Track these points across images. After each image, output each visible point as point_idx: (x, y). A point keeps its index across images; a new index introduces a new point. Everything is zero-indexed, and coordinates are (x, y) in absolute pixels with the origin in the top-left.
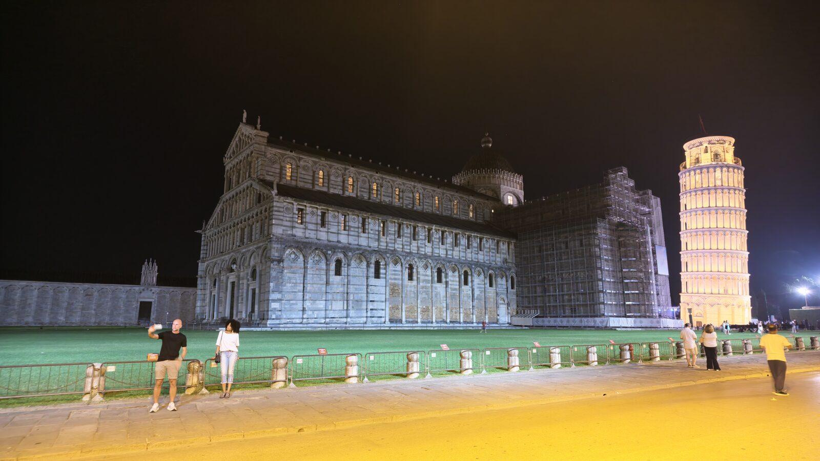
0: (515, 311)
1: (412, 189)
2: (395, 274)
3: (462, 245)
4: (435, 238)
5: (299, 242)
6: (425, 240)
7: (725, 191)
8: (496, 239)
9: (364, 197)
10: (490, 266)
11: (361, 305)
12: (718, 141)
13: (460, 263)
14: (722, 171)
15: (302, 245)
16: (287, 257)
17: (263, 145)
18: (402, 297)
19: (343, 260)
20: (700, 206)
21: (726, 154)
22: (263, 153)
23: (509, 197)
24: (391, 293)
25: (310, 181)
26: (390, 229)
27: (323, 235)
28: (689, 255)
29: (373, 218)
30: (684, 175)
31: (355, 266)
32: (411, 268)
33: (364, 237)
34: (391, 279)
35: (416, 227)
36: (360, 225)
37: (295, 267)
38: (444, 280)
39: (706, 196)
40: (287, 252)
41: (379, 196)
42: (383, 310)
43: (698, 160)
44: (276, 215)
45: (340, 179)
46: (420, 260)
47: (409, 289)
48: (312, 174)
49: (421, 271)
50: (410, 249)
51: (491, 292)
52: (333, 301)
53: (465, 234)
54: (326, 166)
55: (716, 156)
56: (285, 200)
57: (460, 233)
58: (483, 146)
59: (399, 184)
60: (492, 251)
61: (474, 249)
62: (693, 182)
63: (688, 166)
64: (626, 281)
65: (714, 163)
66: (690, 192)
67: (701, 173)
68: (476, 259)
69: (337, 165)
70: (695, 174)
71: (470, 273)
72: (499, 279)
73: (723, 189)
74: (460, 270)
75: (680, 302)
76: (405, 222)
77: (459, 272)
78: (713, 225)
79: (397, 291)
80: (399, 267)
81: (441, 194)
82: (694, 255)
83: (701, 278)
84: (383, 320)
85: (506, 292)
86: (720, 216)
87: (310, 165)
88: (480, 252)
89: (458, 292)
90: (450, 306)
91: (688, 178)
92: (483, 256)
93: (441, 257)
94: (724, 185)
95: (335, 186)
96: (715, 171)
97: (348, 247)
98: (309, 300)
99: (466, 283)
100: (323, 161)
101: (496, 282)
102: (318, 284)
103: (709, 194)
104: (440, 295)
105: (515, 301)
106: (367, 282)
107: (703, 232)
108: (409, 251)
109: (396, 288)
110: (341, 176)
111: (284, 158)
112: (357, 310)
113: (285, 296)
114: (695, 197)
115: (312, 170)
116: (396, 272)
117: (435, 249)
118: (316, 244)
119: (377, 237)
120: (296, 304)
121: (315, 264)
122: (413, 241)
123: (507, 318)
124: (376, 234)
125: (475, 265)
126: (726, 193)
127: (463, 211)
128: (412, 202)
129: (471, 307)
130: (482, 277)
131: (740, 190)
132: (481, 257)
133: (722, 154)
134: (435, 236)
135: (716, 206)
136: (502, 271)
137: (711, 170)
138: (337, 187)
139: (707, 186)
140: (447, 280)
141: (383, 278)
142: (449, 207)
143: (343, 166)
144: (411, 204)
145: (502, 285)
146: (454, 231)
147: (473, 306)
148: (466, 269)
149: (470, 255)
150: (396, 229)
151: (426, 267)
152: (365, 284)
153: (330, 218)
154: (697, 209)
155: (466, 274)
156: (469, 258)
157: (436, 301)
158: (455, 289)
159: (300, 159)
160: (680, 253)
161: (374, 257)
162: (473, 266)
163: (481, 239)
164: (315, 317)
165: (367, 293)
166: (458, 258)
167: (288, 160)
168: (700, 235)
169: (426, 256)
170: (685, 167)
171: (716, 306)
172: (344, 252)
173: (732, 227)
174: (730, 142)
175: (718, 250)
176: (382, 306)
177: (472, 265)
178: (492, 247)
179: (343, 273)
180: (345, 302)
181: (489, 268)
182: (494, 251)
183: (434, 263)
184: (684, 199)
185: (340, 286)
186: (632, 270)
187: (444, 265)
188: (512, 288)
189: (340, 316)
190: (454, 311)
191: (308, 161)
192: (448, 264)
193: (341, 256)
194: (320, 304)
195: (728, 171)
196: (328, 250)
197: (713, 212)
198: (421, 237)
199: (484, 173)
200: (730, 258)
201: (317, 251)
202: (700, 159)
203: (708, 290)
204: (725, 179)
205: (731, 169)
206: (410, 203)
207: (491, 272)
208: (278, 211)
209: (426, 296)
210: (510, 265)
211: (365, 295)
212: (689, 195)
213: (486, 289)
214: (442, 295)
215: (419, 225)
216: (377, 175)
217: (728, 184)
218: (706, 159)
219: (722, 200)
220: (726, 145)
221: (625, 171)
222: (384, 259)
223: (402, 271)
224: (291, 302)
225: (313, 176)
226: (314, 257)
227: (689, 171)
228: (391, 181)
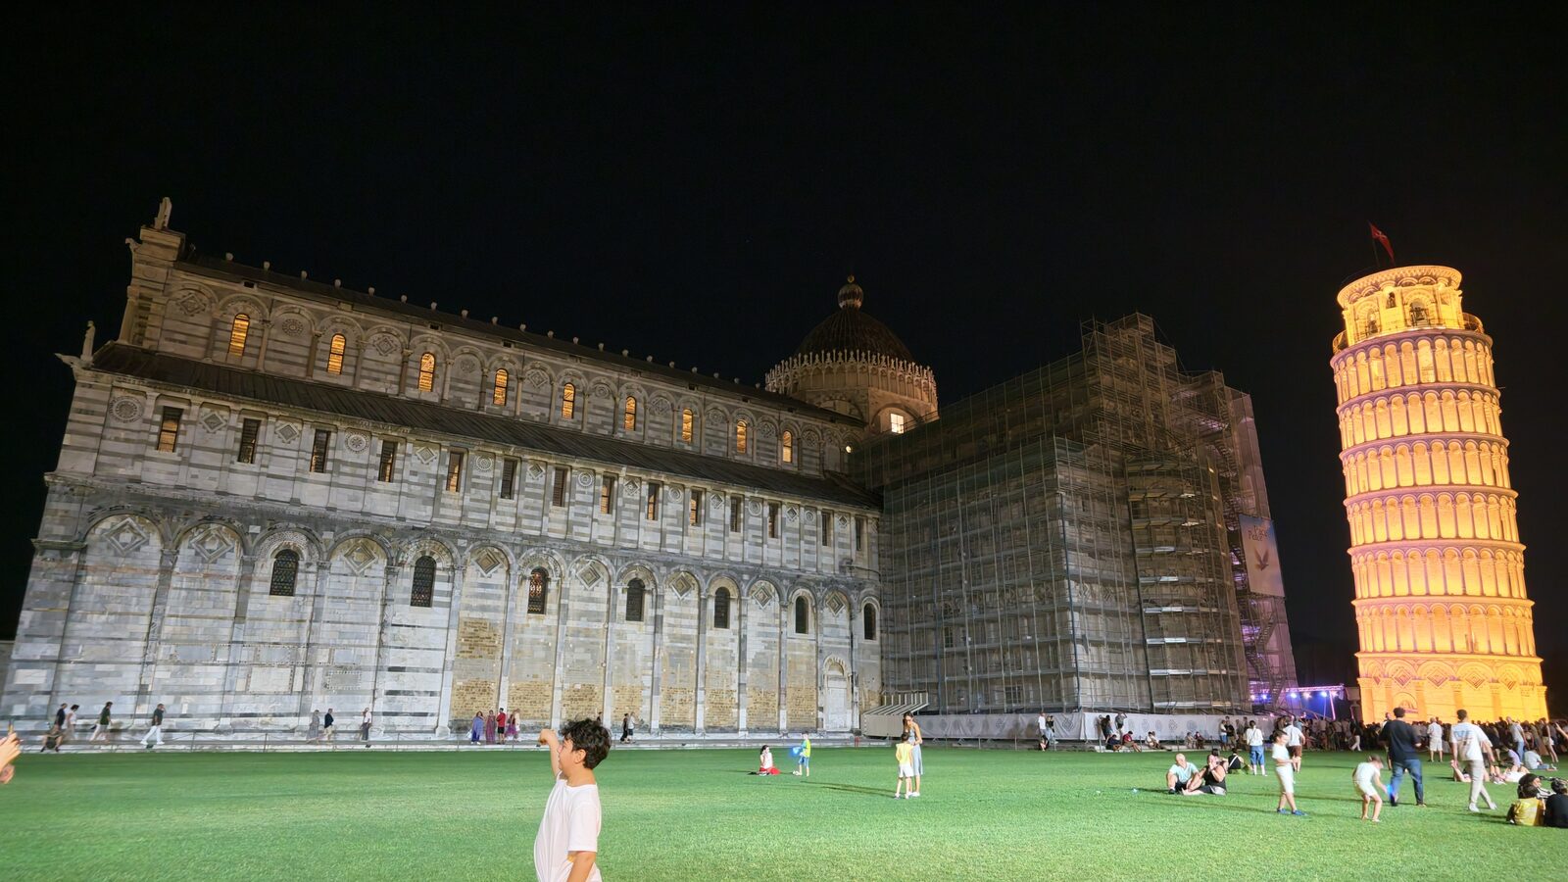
0: (877, 696)
1: (613, 387)
2: (483, 596)
3: (715, 522)
4: (626, 501)
5: (150, 498)
6: (593, 504)
7: (1446, 394)
8: (820, 507)
9: (464, 403)
10: (798, 576)
11: (355, 680)
12: (1418, 278)
13: (703, 567)
14: (1433, 347)
15: (158, 506)
16: (101, 540)
17: (162, 266)
18: (502, 658)
19: (305, 553)
20: (1385, 433)
21: (1442, 307)
22: (161, 287)
23: (893, 416)
24: (466, 648)
25: (300, 360)
26: (475, 472)
27: (244, 484)
28: (1370, 557)
29: (418, 443)
30: (1342, 365)
31: (346, 571)
32: (542, 577)
33: (386, 492)
34: (468, 608)
35: (567, 470)
36: (376, 460)
37: (130, 568)
38: (649, 612)
39: (1398, 408)
40: (106, 525)
41: (511, 404)
42: (432, 694)
43: (1373, 327)
44: (78, 422)
45: (394, 357)
46: (569, 557)
47: (528, 636)
48: (308, 344)
49: (576, 588)
50: (541, 529)
51: (802, 645)
52: (255, 669)
53: (725, 493)
54: (353, 325)
55: (1418, 313)
56: (115, 383)
57: (709, 488)
58: (841, 306)
59: (575, 375)
60: (807, 538)
61: (751, 532)
62: (1365, 377)
63: (1351, 342)
64: (1149, 611)
65: (1411, 329)
66: (1360, 402)
67: (1383, 353)
68: (756, 557)
69: (387, 323)
70: (1368, 357)
71: (734, 595)
72: (827, 612)
73: (1440, 390)
74: (704, 587)
75: (1359, 676)
76: (527, 457)
77: (700, 591)
78: (1424, 479)
79: (485, 642)
80: (498, 576)
81: (701, 405)
82: (1381, 554)
83: (1403, 613)
84: (430, 722)
85: (848, 647)
86: (1439, 456)
87: (304, 321)
88: (771, 541)
89: (695, 646)
90: (663, 684)
91: (1352, 370)
92: (780, 551)
93: (643, 550)
94: (1441, 379)
95: (375, 375)
96: (1416, 348)
97: (324, 518)
98: (166, 663)
99: (722, 620)
100: (346, 312)
101: (816, 619)
102: (206, 617)
103: (1406, 402)
104: (634, 653)
105: (877, 673)
106: (382, 615)
107: (1399, 496)
108: (537, 533)
109: (483, 634)
110: (399, 350)
111: (222, 302)
112: (340, 692)
113: (76, 651)
114: (1371, 414)
115: (311, 332)
116: (489, 591)
117: (624, 530)
118: (210, 504)
119: (431, 493)
120: (119, 674)
121: (203, 561)
122: (552, 507)
123: (849, 716)
124: (430, 486)
125: (751, 573)
126: (1448, 399)
127: (762, 445)
128: (611, 421)
129: (735, 687)
130: (774, 605)
131: (1483, 392)
132: (773, 553)
133: (1431, 307)
134: (625, 495)
135: (1426, 432)
136: (838, 589)
137: (1407, 345)
138: (382, 376)
139: (1400, 385)
140: (659, 612)
141: (440, 604)
142: (722, 434)
143: (407, 326)
144: (608, 424)
145: (837, 626)
146: (689, 485)
147: (739, 684)
148: (724, 583)
149: (739, 548)
150: (499, 472)
151: (592, 576)
152: (378, 621)
153: (270, 436)
154: (1379, 442)
155: (723, 598)
156: (736, 555)
157: (620, 669)
158: (685, 638)
159: (273, 305)
160: (1350, 551)
161: (413, 547)
162: (746, 577)
163: (774, 509)
164: (184, 712)
165: (381, 644)
166: (700, 554)
167: (240, 305)
168: (1392, 505)
169: (591, 549)
170: (1344, 345)
171: (1448, 684)
172: (309, 531)
173: (1472, 481)
174: (1450, 280)
175: (1440, 541)
176: (433, 682)
177: (740, 573)
178: (807, 527)
179: (299, 589)
180: (300, 671)
181: (796, 581)
182: (814, 539)
183: (617, 568)
184: (1348, 419)
185: (285, 625)
186: (1165, 579)
187: (651, 571)
188: (869, 634)
189: (276, 712)
190: (678, 697)
191: (299, 309)
192: (663, 570)
193: (297, 541)
194: (207, 675)
195: (1450, 347)
196: (249, 523)
197: (1420, 446)
198: (579, 497)
199: (829, 360)
200: (1475, 558)
201: (213, 526)
202: (1378, 324)
203: (1424, 644)
204: (1443, 366)
205: (1456, 342)
206: (604, 423)
207: (801, 592)
208: (87, 412)
209: (588, 656)
210: (864, 576)
211: (374, 650)
212: (1357, 409)
213: (783, 637)
214: (640, 655)
215: (574, 465)
216: (507, 350)
217: (1453, 377)
218: (1393, 321)
219: (1442, 418)
220: (1441, 287)
221: (1146, 326)
222: (450, 552)
223: (508, 588)
224: (99, 668)
225: (313, 348)
226: (202, 542)
227: (1354, 353)
228: (549, 368)
